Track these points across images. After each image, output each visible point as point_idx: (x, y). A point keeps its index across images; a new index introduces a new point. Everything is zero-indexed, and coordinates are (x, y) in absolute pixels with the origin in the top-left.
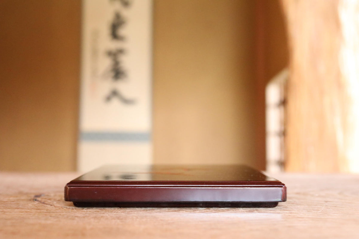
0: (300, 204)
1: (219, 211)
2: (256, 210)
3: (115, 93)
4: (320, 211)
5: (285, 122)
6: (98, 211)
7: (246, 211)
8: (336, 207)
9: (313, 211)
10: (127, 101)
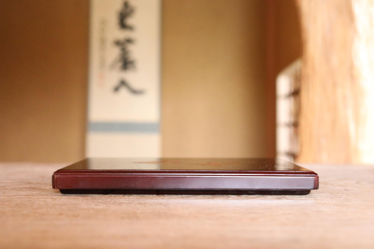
0: (322, 192)
1: (250, 198)
2: (284, 197)
3: (123, 83)
4: (342, 199)
5: (297, 113)
6: (139, 198)
7: (275, 198)
8: (356, 194)
9: (336, 199)
10: (135, 92)
